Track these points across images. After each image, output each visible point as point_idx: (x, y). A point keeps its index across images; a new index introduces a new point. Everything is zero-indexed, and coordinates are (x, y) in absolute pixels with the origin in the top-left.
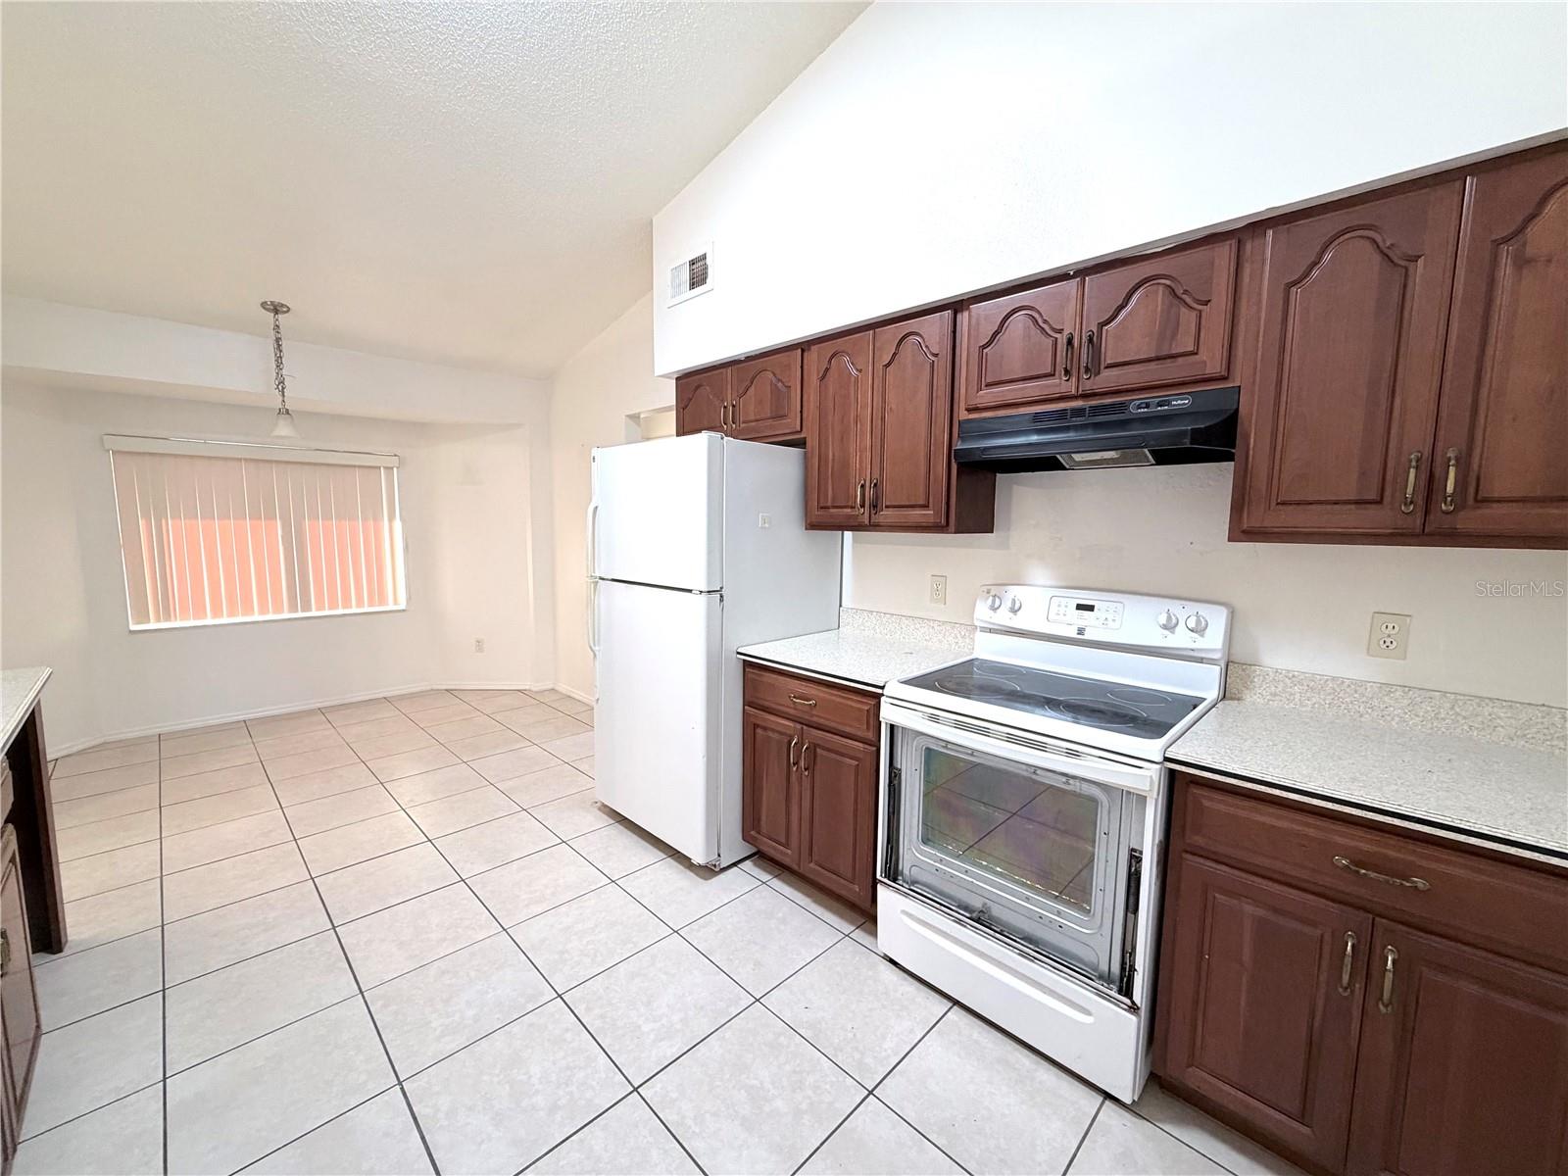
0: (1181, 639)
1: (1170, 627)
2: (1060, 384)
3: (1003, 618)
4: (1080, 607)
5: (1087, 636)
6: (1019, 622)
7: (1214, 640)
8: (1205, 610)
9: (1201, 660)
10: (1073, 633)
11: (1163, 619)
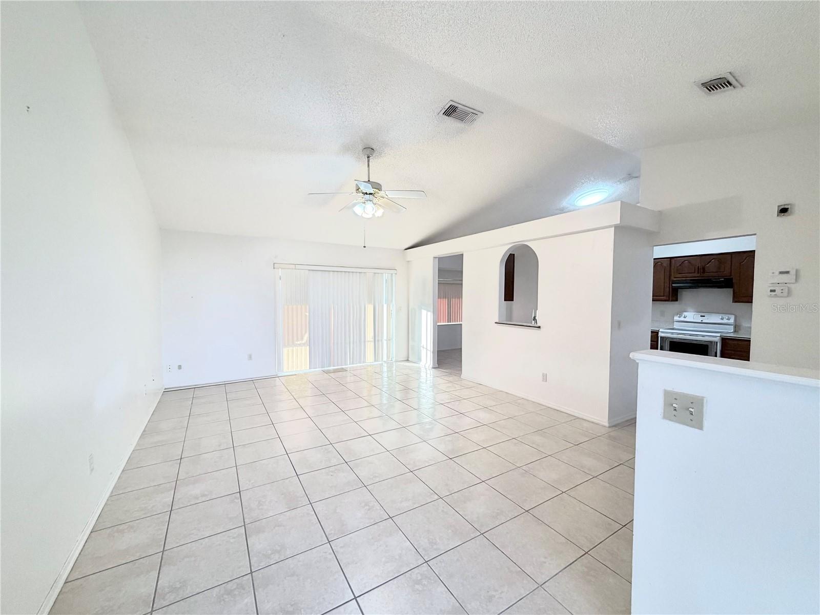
0: (725, 321)
1: (722, 319)
2: (696, 275)
3: (682, 319)
4: (701, 316)
5: (703, 322)
6: (685, 320)
7: (732, 321)
8: (730, 316)
9: (729, 325)
10: (700, 321)
11: (721, 317)
